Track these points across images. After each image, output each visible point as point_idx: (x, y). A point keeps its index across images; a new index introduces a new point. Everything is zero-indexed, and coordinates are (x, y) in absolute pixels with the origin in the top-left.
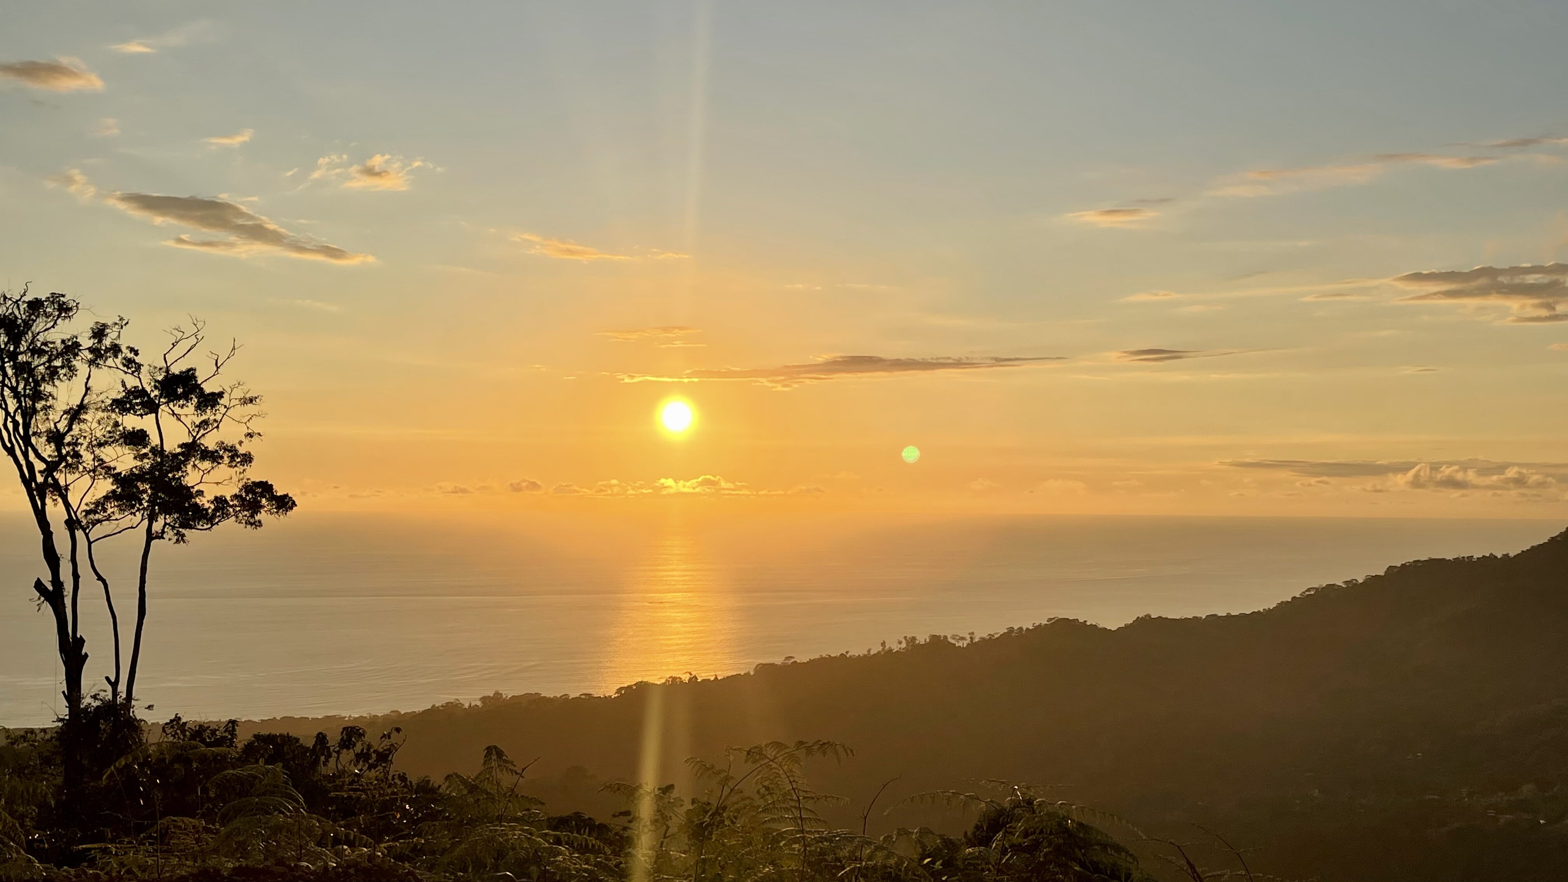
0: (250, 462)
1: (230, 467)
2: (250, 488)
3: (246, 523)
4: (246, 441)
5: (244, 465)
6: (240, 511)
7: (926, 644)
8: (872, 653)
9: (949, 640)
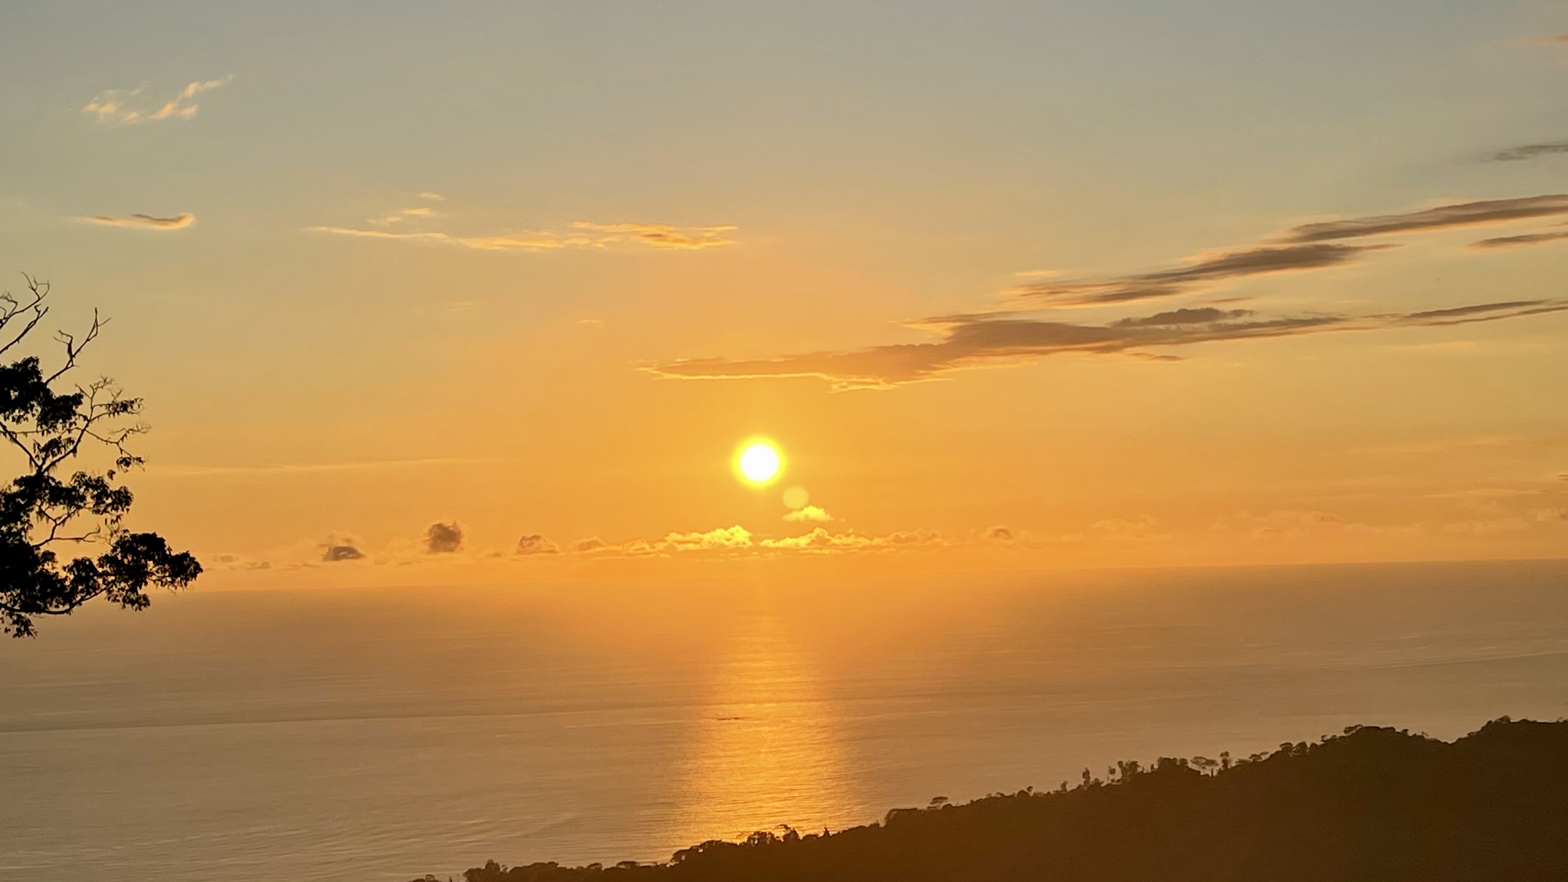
0: (128, 504)
1: (97, 512)
2: (128, 545)
3: (124, 600)
4: (119, 472)
5: (117, 509)
6: (113, 582)
7: (1154, 773)
8: (1069, 788)
9: (1190, 765)
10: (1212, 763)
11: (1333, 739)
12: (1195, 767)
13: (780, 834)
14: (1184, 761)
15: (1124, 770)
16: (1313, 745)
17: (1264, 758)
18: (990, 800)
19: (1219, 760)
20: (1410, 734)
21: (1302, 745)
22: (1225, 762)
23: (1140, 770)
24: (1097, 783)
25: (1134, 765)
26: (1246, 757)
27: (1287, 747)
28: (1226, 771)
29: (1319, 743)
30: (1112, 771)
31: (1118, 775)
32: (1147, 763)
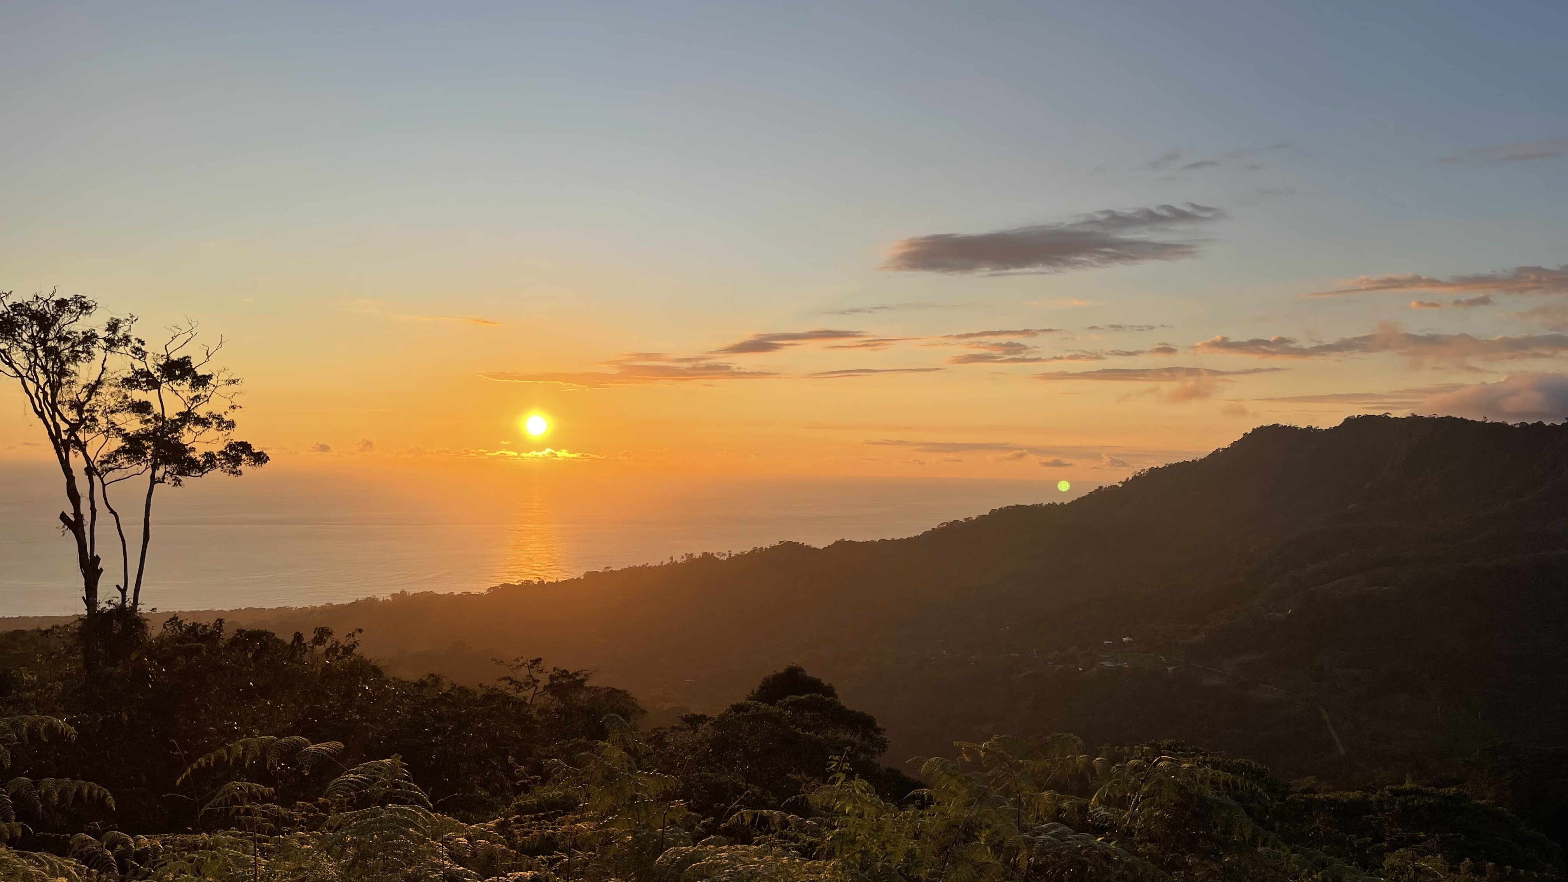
0: (234, 427)
1: (218, 430)
3: (230, 472)
4: (230, 412)
7: (700, 558)
8: (664, 564)
9: (715, 555)
10: (724, 555)
11: (774, 546)
12: (717, 557)
13: (536, 581)
14: (713, 554)
15: (688, 557)
16: (766, 548)
17: (746, 553)
18: (630, 568)
19: (727, 554)
20: (805, 545)
21: (762, 548)
22: (730, 555)
23: (694, 557)
24: (676, 562)
25: (692, 555)
26: (738, 553)
27: (755, 549)
28: (730, 558)
29: (768, 548)
30: (683, 557)
31: (685, 559)
32: (697, 555)
